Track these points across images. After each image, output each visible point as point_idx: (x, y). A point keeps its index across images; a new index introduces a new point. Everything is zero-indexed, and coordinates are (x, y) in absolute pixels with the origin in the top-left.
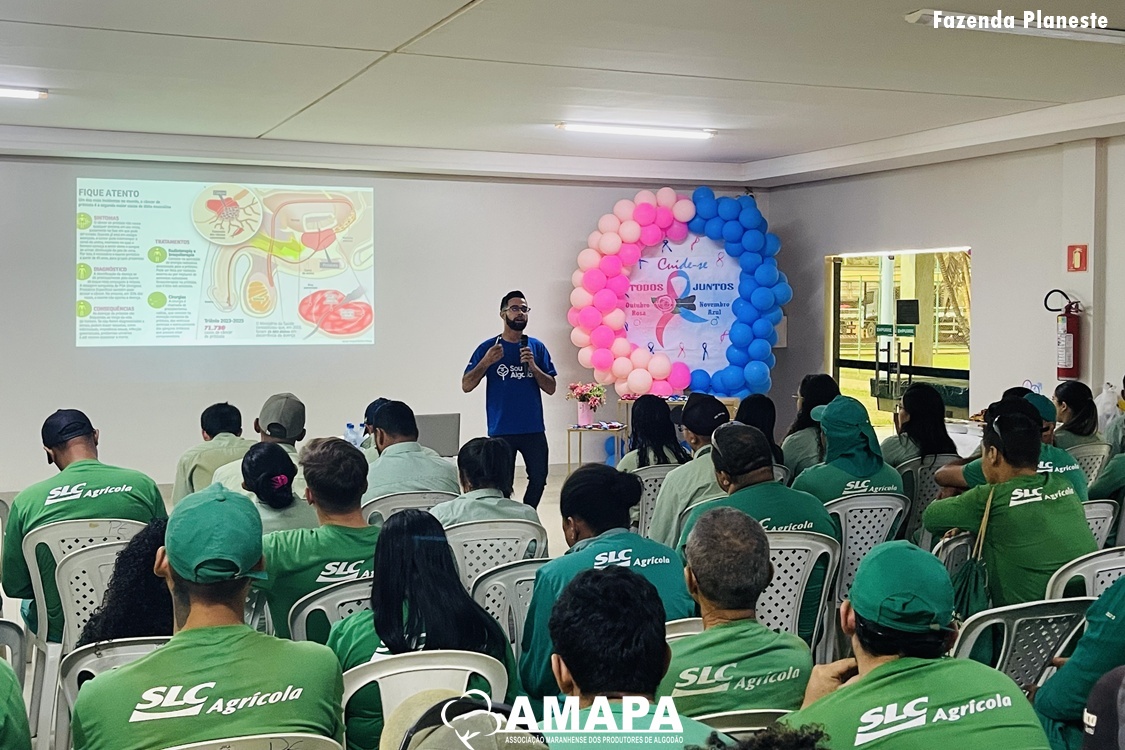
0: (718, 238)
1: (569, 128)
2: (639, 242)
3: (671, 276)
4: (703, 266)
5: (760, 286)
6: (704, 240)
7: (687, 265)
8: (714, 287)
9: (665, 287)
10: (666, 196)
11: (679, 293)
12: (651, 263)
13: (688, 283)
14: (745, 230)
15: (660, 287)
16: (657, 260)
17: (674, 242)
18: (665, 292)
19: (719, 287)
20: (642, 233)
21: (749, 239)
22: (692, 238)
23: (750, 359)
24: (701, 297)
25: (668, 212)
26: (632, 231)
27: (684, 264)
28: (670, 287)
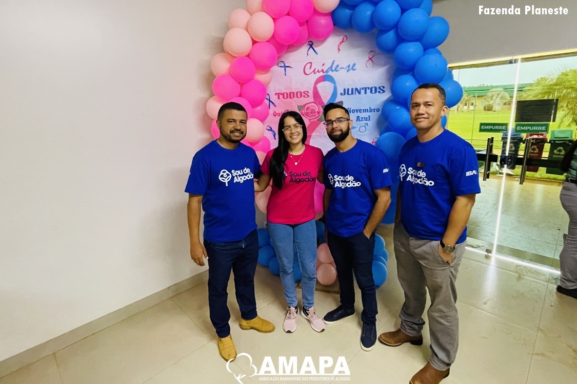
2: (273, 39)
3: (318, 81)
4: (351, 68)
7: (334, 68)
8: (363, 92)
9: (311, 94)
11: (326, 99)
13: (335, 89)
15: (306, 94)
18: (311, 99)
19: (368, 91)
20: (276, 28)
26: (263, 25)
27: (331, 67)
28: (316, 94)
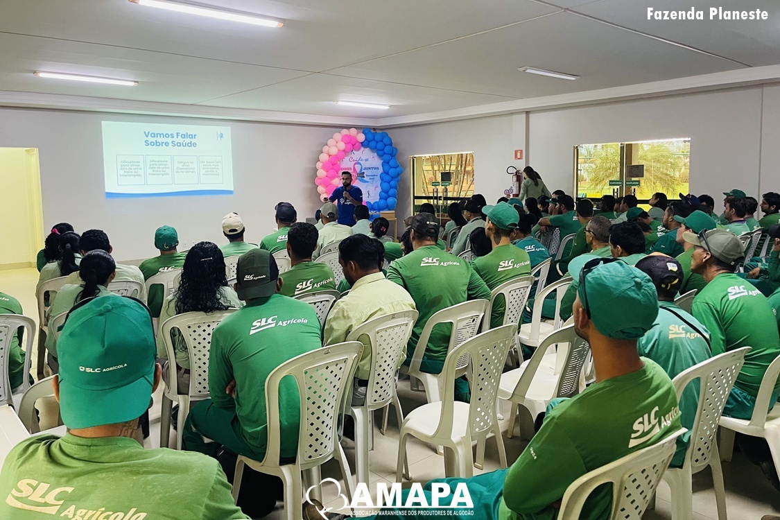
0: (374, 149)
1: (340, 103)
2: (344, 151)
3: (355, 164)
4: (367, 160)
5: (391, 167)
6: (367, 149)
7: (361, 160)
8: (372, 169)
10: (353, 131)
11: (358, 172)
12: (347, 159)
13: (362, 168)
14: (385, 145)
15: (350, 169)
16: (349, 158)
17: (356, 150)
18: (352, 171)
19: (374, 169)
20: (346, 146)
21: (387, 149)
22: (362, 149)
23: (389, 197)
24: (366, 172)
25: (355, 138)
26: (342, 146)
28: (354, 169)
